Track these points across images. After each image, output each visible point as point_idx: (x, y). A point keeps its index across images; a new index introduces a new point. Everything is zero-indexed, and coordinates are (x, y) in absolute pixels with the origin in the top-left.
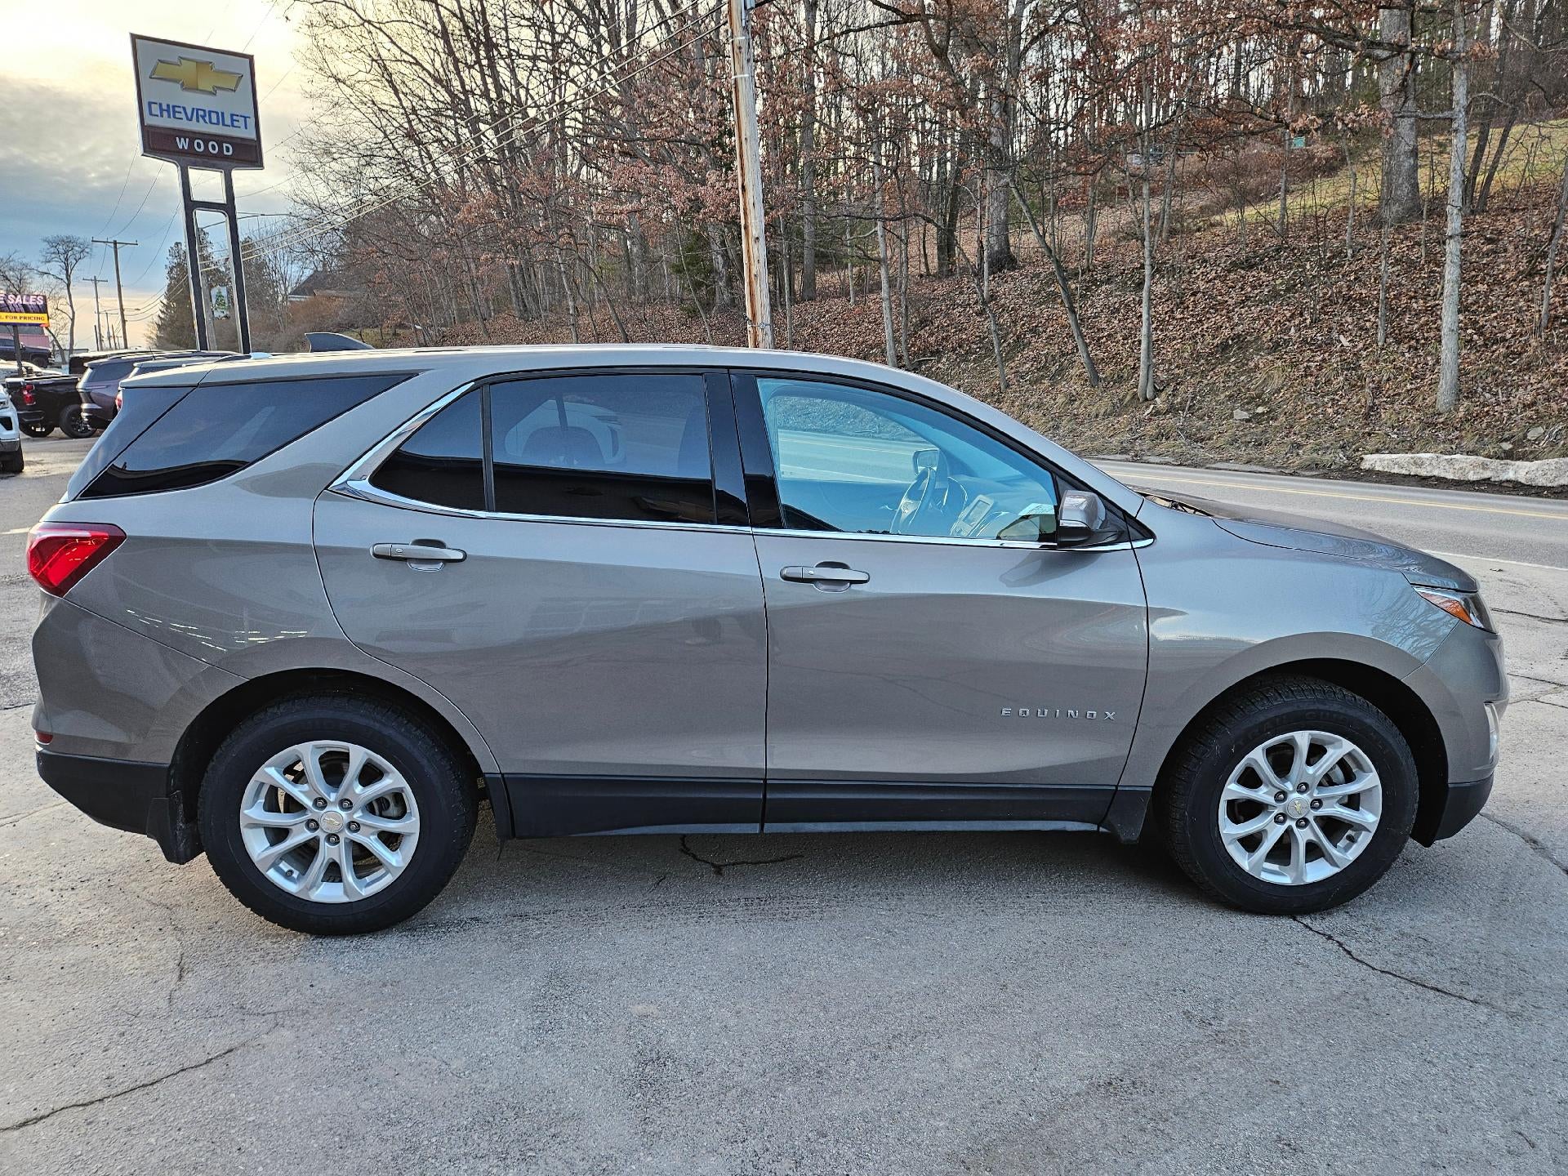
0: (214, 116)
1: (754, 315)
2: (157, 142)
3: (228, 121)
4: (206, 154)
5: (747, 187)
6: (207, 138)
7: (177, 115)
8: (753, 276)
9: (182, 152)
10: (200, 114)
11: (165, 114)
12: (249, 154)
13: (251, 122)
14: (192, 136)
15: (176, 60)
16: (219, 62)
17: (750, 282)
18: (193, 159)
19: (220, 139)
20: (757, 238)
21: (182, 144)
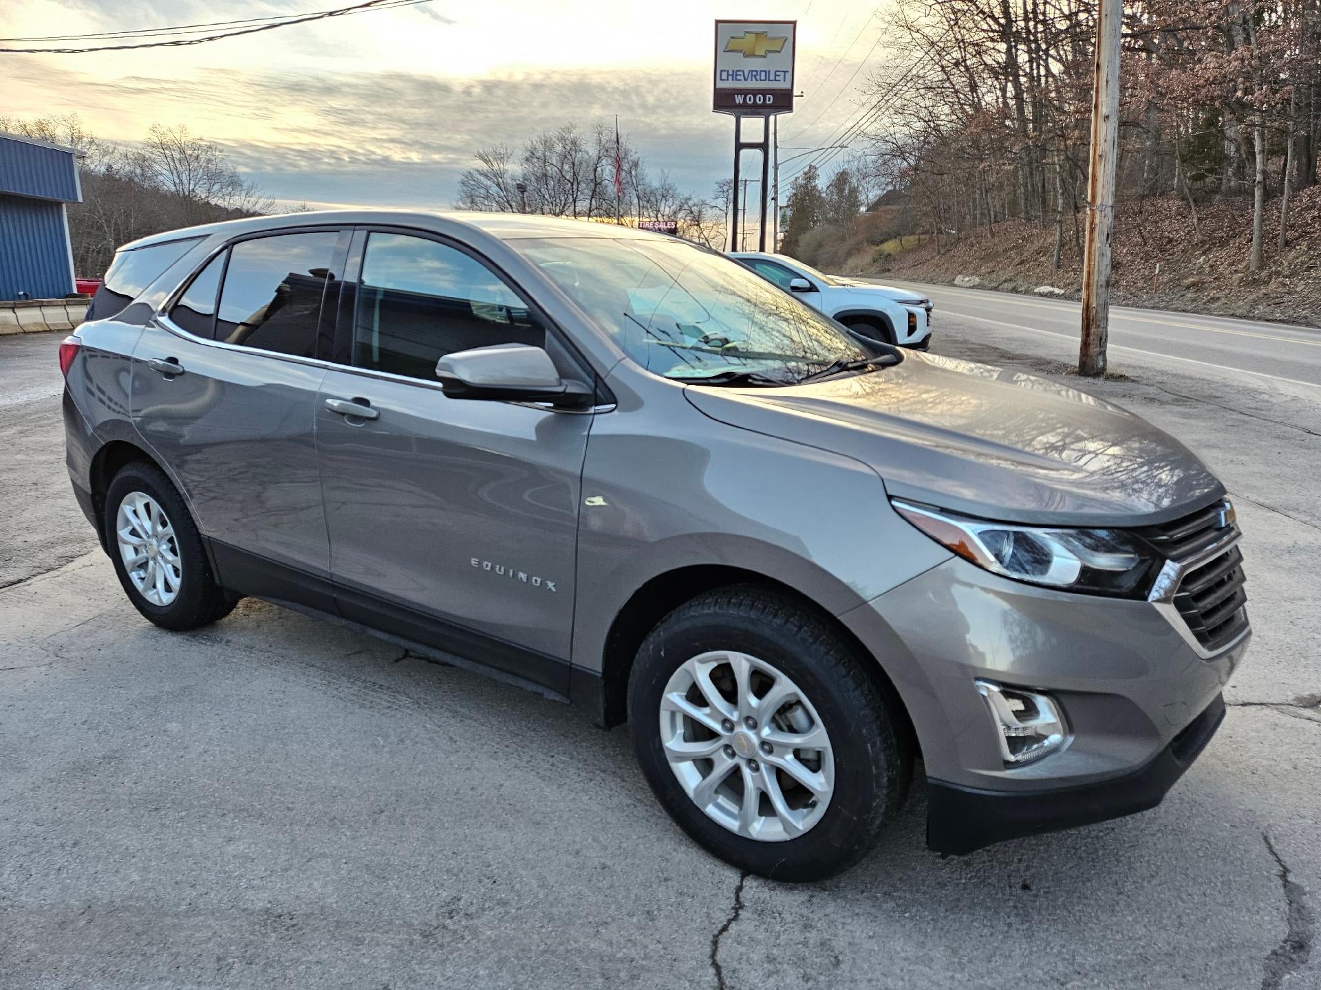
0: (763, 74)
1: (1094, 197)
2: (724, 101)
3: (772, 77)
4: (755, 105)
5: (1101, 65)
6: (755, 92)
7: (739, 77)
8: (1097, 157)
9: (739, 106)
10: (755, 74)
11: (730, 77)
12: (783, 100)
13: (789, 76)
14: (745, 92)
15: (742, 35)
16: (773, 31)
17: (1094, 163)
18: (745, 110)
19: (764, 92)
20: (1107, 117)
21: (739, 99)
